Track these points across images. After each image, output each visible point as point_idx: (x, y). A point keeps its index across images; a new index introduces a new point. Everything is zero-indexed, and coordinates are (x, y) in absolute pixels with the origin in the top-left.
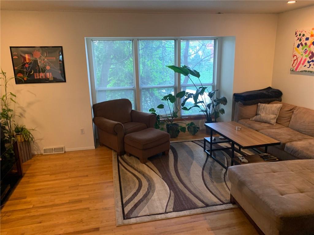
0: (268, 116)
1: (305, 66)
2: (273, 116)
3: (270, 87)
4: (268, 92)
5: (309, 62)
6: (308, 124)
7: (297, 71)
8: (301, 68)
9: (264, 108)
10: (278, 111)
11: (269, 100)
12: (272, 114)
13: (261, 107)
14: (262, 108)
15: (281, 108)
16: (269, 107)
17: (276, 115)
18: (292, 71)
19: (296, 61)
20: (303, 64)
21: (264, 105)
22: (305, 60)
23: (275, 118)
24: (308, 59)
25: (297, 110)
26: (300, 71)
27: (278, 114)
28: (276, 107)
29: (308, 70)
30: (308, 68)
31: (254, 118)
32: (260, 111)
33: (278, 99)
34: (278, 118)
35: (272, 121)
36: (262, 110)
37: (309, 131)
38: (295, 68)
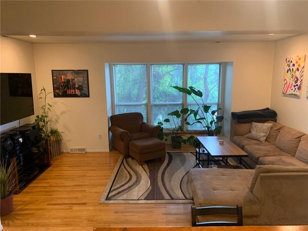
0: (259, 134)
1: (292, 89)
2: (263, 134)
3: (268, 108)
4: (264, 113)
5: (294, 86)
6: (287, 142)
7: (287, 94)
8: (290, 92)
9: (255, 127)
10: (268, 129)
11: (264, 119)
12: (262, 132)
13: (253, 126)
14: (255, 126)
15: (272, 127)
16: (260, 126)
17: (265, 133)
18: (283, 93)
19: (286, 85)
20: (291, 88)
21: (256, 123)
22: (292, 84)
23: (264, 136)
24: (294, 84)
25: (283, 130)
26: (288, 94)
27: (268, 133)
28: (266, 126)
29: (294, 93)
30: (294, 91)
31: (246, 136)
32: (252, 130)
33: (273, 119)
34: (268, 136)
35: (261, 138)
36: (254, 128)
37: (287, 148)
38: (285, 91)
